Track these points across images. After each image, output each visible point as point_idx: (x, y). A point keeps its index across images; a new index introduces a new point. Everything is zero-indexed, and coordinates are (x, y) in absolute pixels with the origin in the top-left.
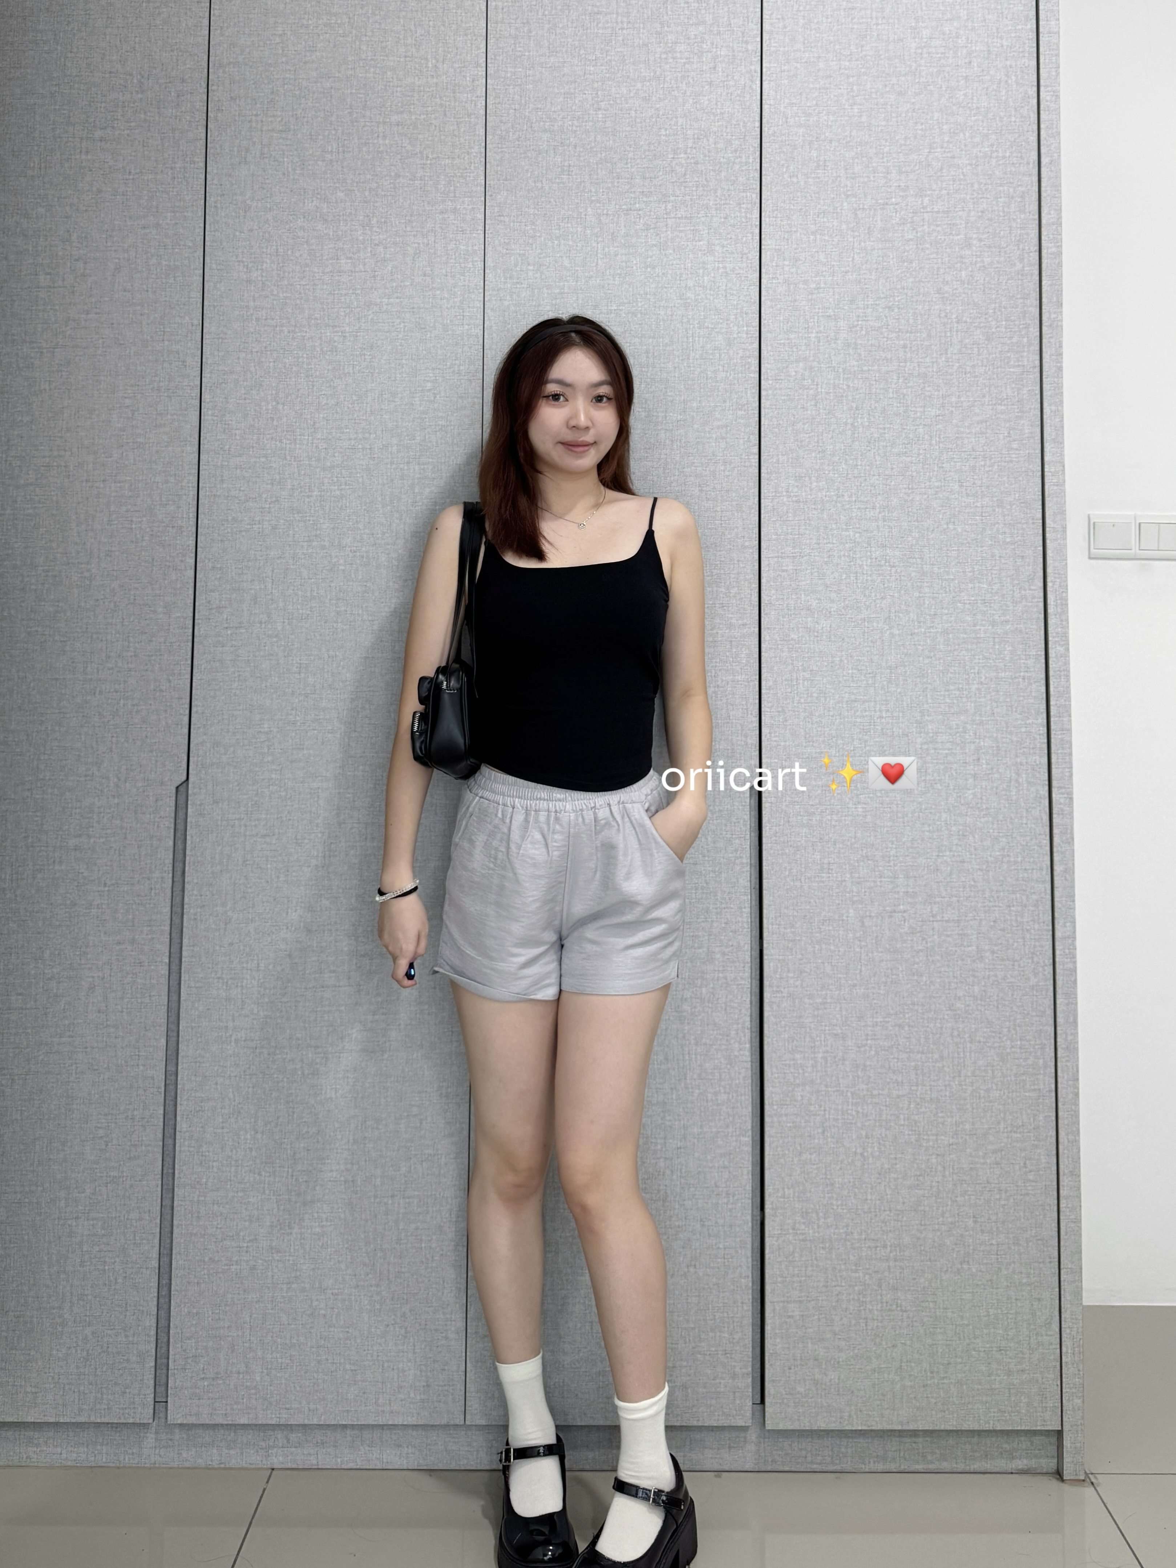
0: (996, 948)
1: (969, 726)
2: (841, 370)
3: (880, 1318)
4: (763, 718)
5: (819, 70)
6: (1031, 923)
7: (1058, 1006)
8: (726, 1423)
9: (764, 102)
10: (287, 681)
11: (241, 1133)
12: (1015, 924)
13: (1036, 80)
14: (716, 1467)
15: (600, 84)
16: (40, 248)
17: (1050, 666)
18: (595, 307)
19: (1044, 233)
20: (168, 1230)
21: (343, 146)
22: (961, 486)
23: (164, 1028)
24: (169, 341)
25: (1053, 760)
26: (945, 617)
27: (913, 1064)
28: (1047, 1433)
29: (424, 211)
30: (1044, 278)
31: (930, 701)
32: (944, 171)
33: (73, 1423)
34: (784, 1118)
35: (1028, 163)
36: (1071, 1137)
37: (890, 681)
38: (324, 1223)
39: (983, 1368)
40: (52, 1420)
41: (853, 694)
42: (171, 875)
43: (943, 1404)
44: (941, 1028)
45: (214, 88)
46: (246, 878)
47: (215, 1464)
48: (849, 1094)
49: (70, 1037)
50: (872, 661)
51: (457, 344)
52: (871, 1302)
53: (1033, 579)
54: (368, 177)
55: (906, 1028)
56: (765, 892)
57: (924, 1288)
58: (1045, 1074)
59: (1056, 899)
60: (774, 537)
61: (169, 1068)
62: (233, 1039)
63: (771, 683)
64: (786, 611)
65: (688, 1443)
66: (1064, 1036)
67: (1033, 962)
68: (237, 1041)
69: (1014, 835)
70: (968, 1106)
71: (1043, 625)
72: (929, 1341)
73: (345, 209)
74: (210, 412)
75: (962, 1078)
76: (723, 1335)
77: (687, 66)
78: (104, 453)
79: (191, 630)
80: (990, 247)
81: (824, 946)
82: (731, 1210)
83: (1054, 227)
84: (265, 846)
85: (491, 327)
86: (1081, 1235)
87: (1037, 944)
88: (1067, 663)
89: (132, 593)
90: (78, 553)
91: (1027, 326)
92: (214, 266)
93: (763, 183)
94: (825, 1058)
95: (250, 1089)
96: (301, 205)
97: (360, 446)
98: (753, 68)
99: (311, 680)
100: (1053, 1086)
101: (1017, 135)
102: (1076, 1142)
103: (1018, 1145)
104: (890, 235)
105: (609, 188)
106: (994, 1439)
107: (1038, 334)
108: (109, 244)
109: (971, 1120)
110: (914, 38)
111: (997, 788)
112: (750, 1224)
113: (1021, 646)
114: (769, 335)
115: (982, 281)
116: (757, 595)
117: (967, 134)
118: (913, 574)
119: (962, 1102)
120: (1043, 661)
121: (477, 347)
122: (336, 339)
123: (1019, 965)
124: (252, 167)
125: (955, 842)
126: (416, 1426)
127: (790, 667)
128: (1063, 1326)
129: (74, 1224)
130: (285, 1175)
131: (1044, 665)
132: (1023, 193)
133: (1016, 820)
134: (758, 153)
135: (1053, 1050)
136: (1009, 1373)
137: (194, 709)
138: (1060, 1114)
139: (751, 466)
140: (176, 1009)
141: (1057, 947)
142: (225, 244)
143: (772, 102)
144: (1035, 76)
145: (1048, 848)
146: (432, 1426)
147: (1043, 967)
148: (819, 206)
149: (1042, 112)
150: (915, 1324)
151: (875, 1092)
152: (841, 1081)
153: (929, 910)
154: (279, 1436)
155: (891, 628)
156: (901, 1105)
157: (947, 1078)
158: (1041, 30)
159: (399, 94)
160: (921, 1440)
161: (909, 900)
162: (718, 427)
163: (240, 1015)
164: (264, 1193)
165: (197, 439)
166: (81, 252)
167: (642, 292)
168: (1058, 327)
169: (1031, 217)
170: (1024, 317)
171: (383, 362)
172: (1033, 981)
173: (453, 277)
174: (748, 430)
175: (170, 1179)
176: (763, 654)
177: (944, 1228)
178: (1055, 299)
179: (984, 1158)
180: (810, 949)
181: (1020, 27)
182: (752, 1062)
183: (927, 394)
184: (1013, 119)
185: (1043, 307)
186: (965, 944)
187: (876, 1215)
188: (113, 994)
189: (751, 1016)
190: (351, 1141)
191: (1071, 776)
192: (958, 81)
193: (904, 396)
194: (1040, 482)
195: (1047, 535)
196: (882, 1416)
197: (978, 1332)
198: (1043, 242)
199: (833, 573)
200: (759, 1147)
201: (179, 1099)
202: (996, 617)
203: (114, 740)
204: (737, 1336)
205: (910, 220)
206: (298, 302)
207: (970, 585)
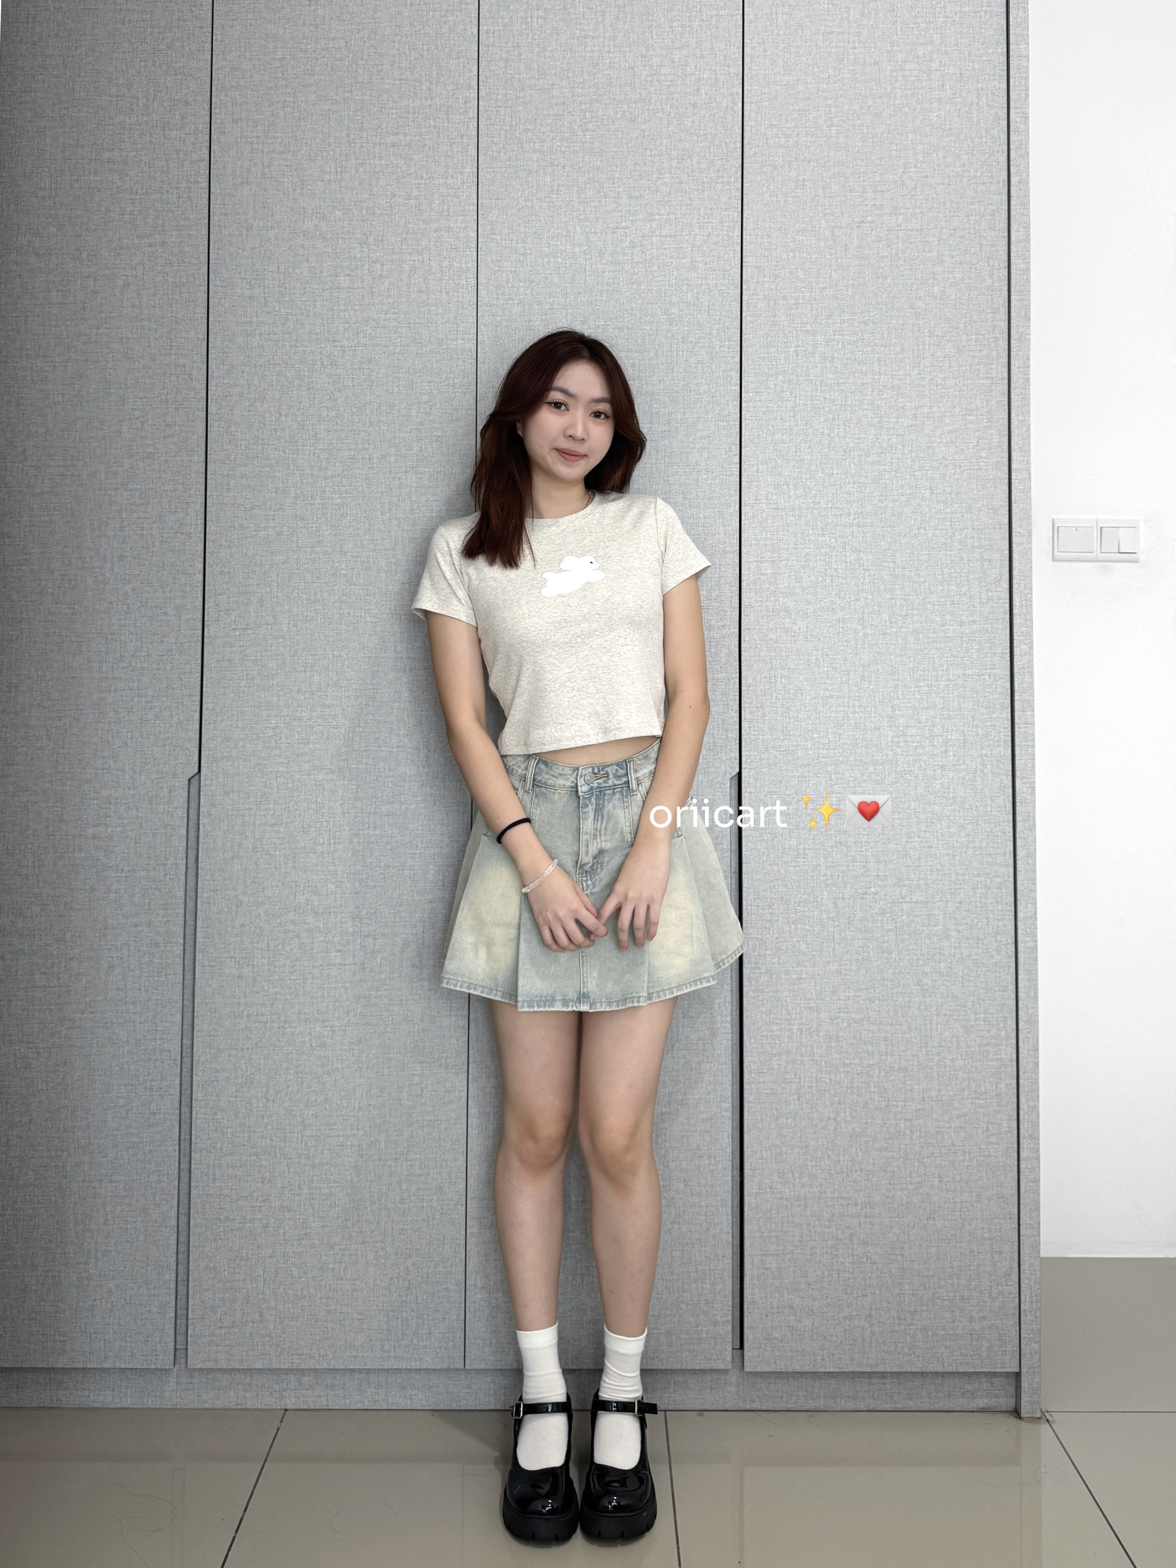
0: (961, 928)
1: (937, 721)
2: (818, 383)
3: (851, 1270)
4: (743, 714)
5: (798, 92)
6: (995, 904)
7: (1020, 981)
8: (707, 1366)
9: (745, 123)
10: (292, 679)
11: (254, 1101)
12: (979, 905)
13: (1006, 102)
14: (699, 1407)
15: (588, 105)
16: (52, 266)
17: (1015, 663)
18: (583, 322)
19: (1013, 250)
20: (186, 1191)
21: (341, 166)
22: (932, 493)
23: (180, 1005)
24: (176, 355)
25: (1017, 752)
26: (916, 618)
27: (883, 1035)
28: (1007, 1375)
29: (419, 229)
30: (1012, 294)
31: (901, 697)
32: (918, 189)
33: (100, 1369)
34: (762, 1086)
35: (998, 183)
36: (1031, 1103)
37: (863, 678)
38: (332, 1184)
39: (947, 1315)
40: (81, 1366)
41: (828, 690)
42: (184, 862)
43: (910, 1349)
44: (910, 1002)
45: (217, 111)
46: (256, 864)
47: (232, 1406)
48: (823, 1063)
49: (91, 1013)
50: (846, 659)
51: (452, 358)
52: (843, 1255)
53: (999, 581)
54: (365, 196)
55: (877, 1002)
56: (744, 876)
57: (892, 1242)
58: (1006, 1045)
59: (1018, 882)
60: (754, 542)
61: (185, 1042)
62: (245, 1014)
63: (750, 681)
64: (765, 613)
65: (672, 1385)
66: (1025, 1009)
67: (996, 941)
68: (248, 1016)
69: (979, 822)
70: (935, 1074)
71: (1008, 624)
72: (897, 1291)
73: (343, 227)
74: (216, 424)
75: (929, 1049)
76: (705, 1286)
77: (671, 88)
78: (115, 462)
79: (200, 631)
80: (961, 263)
81: (799, 926)
82: (712, 1171)
83: (1023, 244)
84: (273, 834)
85: (484, 341)
86: (1039, 1194)
87: (1000, 923)
88: (1031, 661)
89: (144, 595)
90: (92, 557)
91: (996, 340)
92: (218, 283)
93: (745, 202)
94: (801, 1030)
95: (262, 1061)
96: (301, 223)
97: (360, 456)
98: (735, 90)
99: (316, 678)
100: (1015, 1056)
101: (987, 155)
102: (1035, 1108)
103: (981, 1110)
104: (866, 252)
105: (596, 207)
106: (956, 1381)
107: (1007, 347)
108: (118, 262)
109: (937, 1087)
110: (890, 61)
111: (963, 778)
112: (730, 1184)
113: (987, 645)
114: (750, 349)
115: (953, 297)
116: (737, 598)
117: (940, 155)
118: (886, 577)
119: (929, 1071)
120: (1009, 659)
121: (470, 361)
122: (336, 353)
123: (983, 944)
124: (253, 187)
125: (924, 828)
126: (419, 1370)
127: (769, 666)
128: (1022, 1277)
129: (98, 1185)
130: (295, 1140)
131: (1009, 663)
132: (993, 211)
133: (981, 808)
134: (740, 173)
135: (1014, 1023)
136: (971, 1320)
137: (204, 706)
138: (1021, 1082)
139: (732, 475)
140: (191, 986)
141: (1019, 927)
142: (228, 262)
143: (753, 123)
144: (1006, 98)
145: (1011, 834)
146: (434, 1370)
147: (1006, 945)
148: (798, 225)
149: (1011, 133)
150: (883, 1275)
151: (847, 1061)
152: (815, 1051)
153: (898, 892)
154: (292, 1379)
155: (864, 628)
156: (871, 1074)
157: (915, 1048)
158: (1011, 53)
159: (394, 116)
160: (888, 1381)
161: (880, 883)
162: (701, 438)
163: (251, 992)
164: (275, 1157)
165: (204, 449)
166: (91, 269)
167: (628, 308)
168: (1025, 340)
169: (1001, 234)
170: (994, 330)
171: (381, 375)
172: (997, 958)
173: (448, 293)
174: (729, 440)
175: (187, 1144)
176: (742, 653)
177: (911, 1187)
178: (1023, 314)
179: (949, 1122)
180: (786, 928)
181: (991, 51)
182: (732, 1033)
183: (901, 405)
184: (984, 140)
185: (1012, 321)
186: (932, 923)
187: (848, 1176)
188: (131, 973)
189: (732, 991)
190: (357, 1108)
191: (1034, 766)
192: (931, 103)
193: (878, 407)
194: (1007, 488)
195: (1014, 539)
196: (853, 1359)
197: (942, 1283)
198: (1012, 258)
199: (809, 576)
200: (738, 1113)
201: (194, 1069)
202: (964, 618)
203: (129, 735)
204: (718, 1287)
205: (884, 238)
206: (299, 317)
207: (940, 588)
